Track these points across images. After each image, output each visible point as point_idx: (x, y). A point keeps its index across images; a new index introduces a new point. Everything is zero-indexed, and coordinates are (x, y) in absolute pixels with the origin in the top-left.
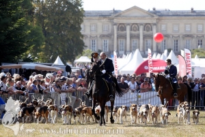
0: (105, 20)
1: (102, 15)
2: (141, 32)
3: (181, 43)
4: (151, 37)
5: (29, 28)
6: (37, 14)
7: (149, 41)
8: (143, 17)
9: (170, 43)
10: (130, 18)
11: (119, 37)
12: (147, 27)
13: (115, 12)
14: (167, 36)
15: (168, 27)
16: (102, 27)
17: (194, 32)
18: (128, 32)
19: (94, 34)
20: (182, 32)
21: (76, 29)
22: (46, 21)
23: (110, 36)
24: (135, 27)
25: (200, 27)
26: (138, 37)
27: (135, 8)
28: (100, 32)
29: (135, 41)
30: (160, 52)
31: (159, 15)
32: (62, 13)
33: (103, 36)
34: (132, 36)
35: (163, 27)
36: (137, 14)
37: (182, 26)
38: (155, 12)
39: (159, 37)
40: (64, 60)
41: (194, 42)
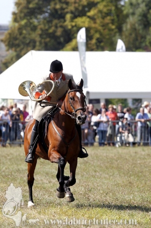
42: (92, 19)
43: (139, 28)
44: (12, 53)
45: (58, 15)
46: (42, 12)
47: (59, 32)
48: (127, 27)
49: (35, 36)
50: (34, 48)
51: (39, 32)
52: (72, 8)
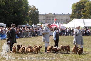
0: (44, 16)
1: (43, 15)
2: (52, 18)
3: (60, 21)
4: (54, 20)
5: (27, 17)
6: (29, 15)
7: (53, 20)
8: (52, 15)
9: (58, 21)
10: (49, 15)
11: (47, 19)
12: (53, 17)
13: (46, 14)
14: (57, 19)
15: (58, 18)
16: (43, 17)
17: (63, 18)
18: (49, 18)
19: (41, 19)
20: (61, 18)
21: (37, 18)
22: (31, 16)
23: (45, 19)
24: (50, 17)
25: (64, 18)
26: (51, 20)
27: (50, 13)
28: (43, 18)
29: (50, 20)
30: (56, 23)
31: (55, 15)
32: (34, 14)
33: (43, 19)
34: (50, 19)
35: (56, 17)
36: (51, 15)
37: (60, 17)
38: (55, 14)
39: (55, 20)
40: (35, 25)
41: (63, 21)
42: (86, 13)
44: (72, 19)
45: (80, 12)
46: (77, 12)
47: (80, 15)
49: (76, 16)
50: (75, 18)
51: (76, 15)
52: (82, 11)
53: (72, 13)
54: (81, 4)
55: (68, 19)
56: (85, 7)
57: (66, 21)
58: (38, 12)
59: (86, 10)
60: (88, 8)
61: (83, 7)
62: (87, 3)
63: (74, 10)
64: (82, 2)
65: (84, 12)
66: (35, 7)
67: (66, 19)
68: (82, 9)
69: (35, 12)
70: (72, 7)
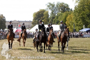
2: (16, 24)
4: (18, 26)
8: (17, 22)
21: (5, 24)
32: (2, 21)
34: (15, 25)
35: (20, 24)
36: (15, 21)
38: (19, 21)
43: (51, 21)
44: (33, 25)
48: (49, 21)
49: (36, 23)
52: (41, 19)
53: (33, 20)
54: (41, 13)
55: (29, 25)
56: (44, 15)
57: (28, 26)
58: (5, 19)
59: (44, 18)
60: (46, 16)
61: (42, 15)
62: (45, 12)
63: (35, 17)
64: (41, 12)
65: (43, 19)
66: (2, 15)
67: (28, 25)
68: (41, 17)
69: (3, 19)
70: (33, 15)
